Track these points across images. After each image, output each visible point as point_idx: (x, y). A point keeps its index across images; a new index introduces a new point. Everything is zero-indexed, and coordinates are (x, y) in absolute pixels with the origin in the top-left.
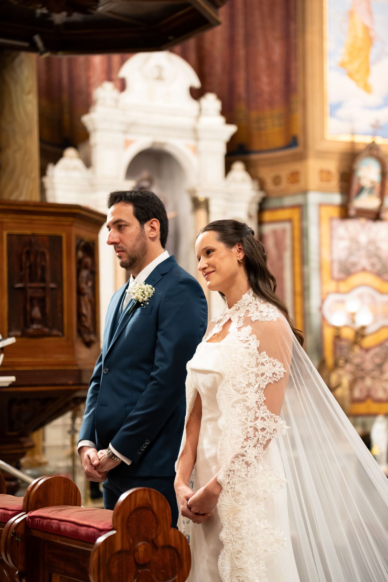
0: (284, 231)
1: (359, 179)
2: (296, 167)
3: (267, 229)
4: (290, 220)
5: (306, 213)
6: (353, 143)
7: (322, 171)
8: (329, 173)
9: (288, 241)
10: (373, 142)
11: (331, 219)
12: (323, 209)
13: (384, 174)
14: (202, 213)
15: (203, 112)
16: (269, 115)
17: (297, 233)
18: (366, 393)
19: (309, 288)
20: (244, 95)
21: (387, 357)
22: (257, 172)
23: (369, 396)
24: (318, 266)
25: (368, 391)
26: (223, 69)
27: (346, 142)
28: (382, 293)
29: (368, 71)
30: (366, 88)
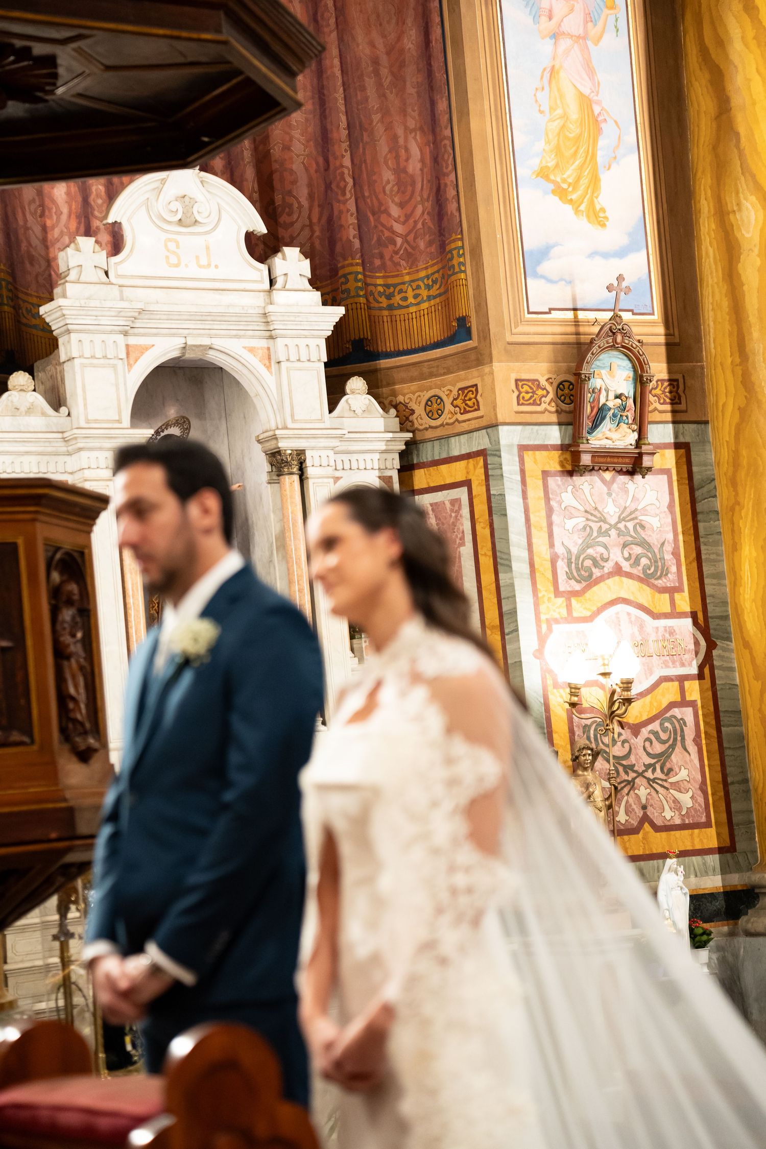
0: (455, 502)
2: (466, 378)
3: (425, 502)
4: (466, 483)
5: (498, 467)
6: (577, 324)
7: (518, 382)
8: (535, 384)
10: (616, 318)
11: (545, 474)
12: (528, 456)
13: (641, 380)
14: (291, 482)
15: (278, 285)
16: (407, 278)
17: (481, 508)
18: (640, 813)
19: (514, 612)
20: (357, 243)
21: (676, 738)
22: (394, 394)
23: (645, 819)
24: (526, 569)
25: (644, 807)
26: (311, 197)
27: (563, 322)
28: (655, 616)
29: (595, 181)
30: (597, 217)
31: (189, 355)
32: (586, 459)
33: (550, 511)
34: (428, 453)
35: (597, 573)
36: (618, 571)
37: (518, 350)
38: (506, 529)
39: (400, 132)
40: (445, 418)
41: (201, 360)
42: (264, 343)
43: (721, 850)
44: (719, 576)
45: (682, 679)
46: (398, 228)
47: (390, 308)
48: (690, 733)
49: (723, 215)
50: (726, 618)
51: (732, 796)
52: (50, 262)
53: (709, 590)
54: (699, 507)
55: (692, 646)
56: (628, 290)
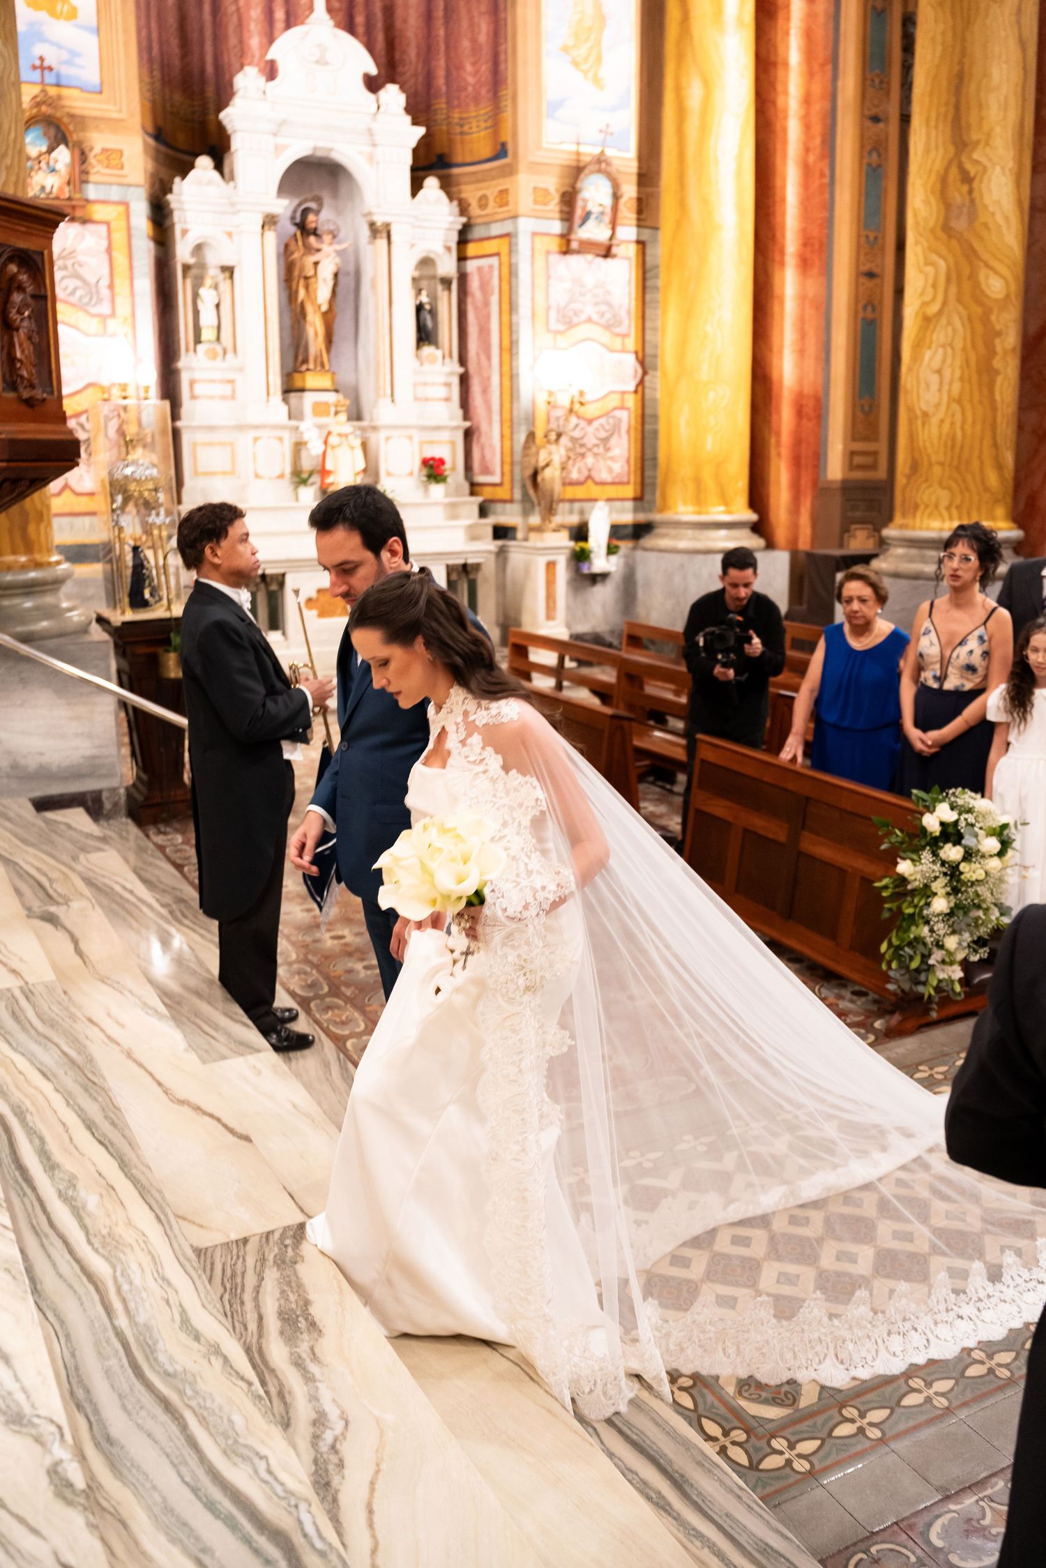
0: (491, 267)
1: (585, 201)
2: (503, 184)
3: (471, 266)
4: (498, 254)
5: (516, 244)
6: (578, 153)
7: (535, 189)
8: (546, 192)
9: (495, 282)
10: (602, 152)
11: (548, 253)
12: (537, 239)
13: (616, 197)
14: (382, 243)
15: (382, 109)
16: (473, 114)
17: (505, 271)
18: (586, 473)
19: (517, 341)
20: (444, 89)
21: (615, 429)
22: (460, 192)
23: (589, 477)
24: (529, 313)
25: (590, 470)
26: (418, 54)
27: (570, 152)
28: (612, 351)
29: (599, 59)
30: (597, 81)
31: (319, 154)
32: (574, 245)
33: (548, 277)
34: (477, 233)
35: (575, 320)
36: (589, 320)
37: (537, 167)
38: (517, 286)
39: (475, 13)
40: (488, 211)
41: (326, 158)
42: (369, 149)
43: (635, 499)
44: (655, 329)
45: (623, 393)
46: (471, 80)
47: (462, 133)
48: (624, 427)
49: (679, 89)
50: (655, 356)
51: (647, 467)
52: (231, 85)
53: (648, 337)
54: (649, 283)
55: (632, 372)
56: (612, 134)
